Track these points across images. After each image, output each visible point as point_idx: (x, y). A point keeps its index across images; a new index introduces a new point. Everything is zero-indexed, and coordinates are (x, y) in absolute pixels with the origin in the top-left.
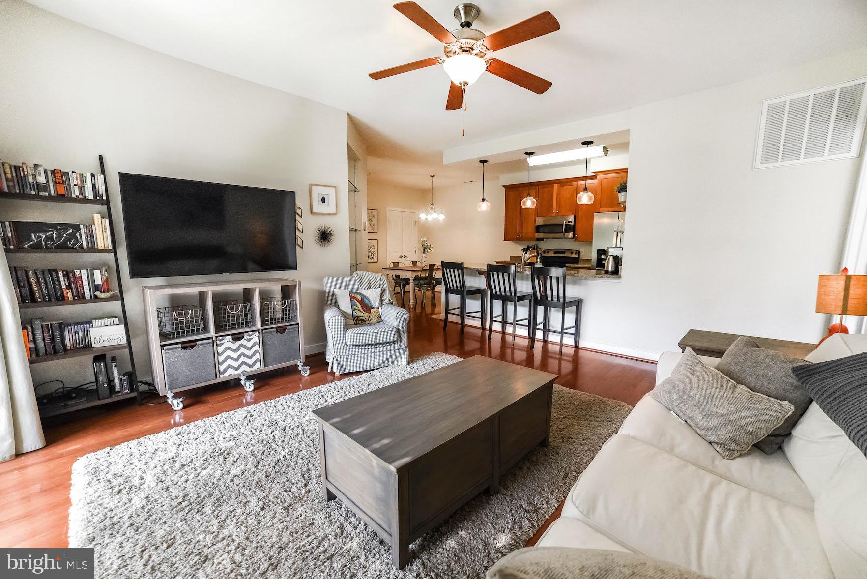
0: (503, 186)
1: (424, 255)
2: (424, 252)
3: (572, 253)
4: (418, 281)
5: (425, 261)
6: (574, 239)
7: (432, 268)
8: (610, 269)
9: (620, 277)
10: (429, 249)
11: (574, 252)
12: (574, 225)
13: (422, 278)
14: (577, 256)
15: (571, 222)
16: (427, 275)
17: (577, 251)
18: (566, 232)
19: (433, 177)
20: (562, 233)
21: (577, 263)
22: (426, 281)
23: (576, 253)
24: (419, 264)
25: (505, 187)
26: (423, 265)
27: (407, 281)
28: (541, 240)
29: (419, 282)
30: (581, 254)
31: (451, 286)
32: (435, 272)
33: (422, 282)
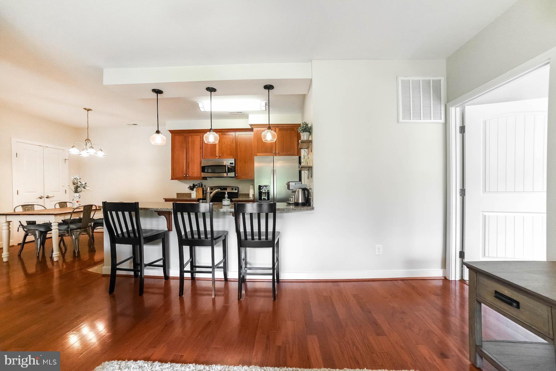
0: (170, 131)
1: (77, 194)
2: (76, 191)
3: (232, 189)
4: (66, 226)
5: (77, 202)
6: (235, 178)
7: (88, 209)
8: (300, 201)
9: (313, 209)
10: (85, 188)
11: (234, 188)
12: (235, 167)
13: (74, 222)
14: (236, 191)
15: (232, 164)
16: (82, 217)
17: (236, 187)
18: (229, 172)
19: (88, 110)
20: (226, 172)
21: (237, 197)
22: (80, 225)
23: (236, 189)
24: (69, 205)
25: (171, 131)
26: (75, 207)
27: (48, 227)
28: (205, 178)
29: (68, 228)
30: (239, 190)
31: (119, 232)
32: (92, 213)
33: (72, 226)
